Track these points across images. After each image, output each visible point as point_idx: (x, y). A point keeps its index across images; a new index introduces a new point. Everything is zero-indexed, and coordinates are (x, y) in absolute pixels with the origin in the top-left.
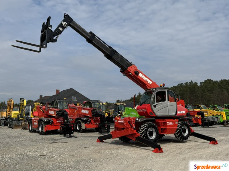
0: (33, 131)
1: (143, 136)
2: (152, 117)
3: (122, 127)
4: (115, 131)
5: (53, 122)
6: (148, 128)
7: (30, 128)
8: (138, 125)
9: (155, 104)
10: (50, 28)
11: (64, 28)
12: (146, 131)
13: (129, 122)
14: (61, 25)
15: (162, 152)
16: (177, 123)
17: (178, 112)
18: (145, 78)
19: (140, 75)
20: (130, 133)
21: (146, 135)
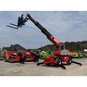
0: (6, 61)
1: (57, 63)
2: (60, 56)
3: (48, 59)
4: (45, 61)
5: (16, 58)
6: (58, 60)
7: (5, 60)
8: (55, 59)
9: (61, 51)
10: (23, 19)
11: (27, 19)
12: (58, 61)
13: (51, 57)
14: (26, 18)
15: (66, 69)
16: (68, 58)
17: (68, 54)
18: (56, 41)
19: (54, 39)
20: (52, 62)
21: (58, 63)
